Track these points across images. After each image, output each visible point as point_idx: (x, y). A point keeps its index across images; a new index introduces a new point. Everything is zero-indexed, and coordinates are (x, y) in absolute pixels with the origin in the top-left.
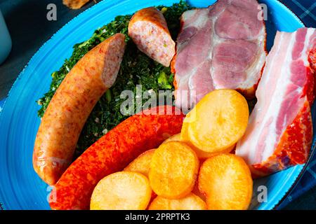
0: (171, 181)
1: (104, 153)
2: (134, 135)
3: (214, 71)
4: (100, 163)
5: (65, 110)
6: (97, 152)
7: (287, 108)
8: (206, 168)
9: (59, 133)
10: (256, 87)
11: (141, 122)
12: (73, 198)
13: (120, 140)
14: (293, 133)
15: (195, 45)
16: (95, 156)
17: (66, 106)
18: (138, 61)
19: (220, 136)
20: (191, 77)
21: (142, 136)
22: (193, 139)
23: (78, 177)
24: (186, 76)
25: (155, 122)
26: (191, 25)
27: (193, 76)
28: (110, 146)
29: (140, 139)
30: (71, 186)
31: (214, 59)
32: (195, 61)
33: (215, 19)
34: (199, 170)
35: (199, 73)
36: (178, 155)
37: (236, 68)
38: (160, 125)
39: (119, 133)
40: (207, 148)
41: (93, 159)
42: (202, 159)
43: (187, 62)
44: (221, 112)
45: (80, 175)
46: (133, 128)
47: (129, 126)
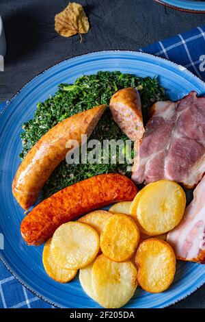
0: (116, 247)
1: (69, 203)
2: (95, 196)
3: (167, 161)
4: (65, 211)
5: (46, 159)
6: (65, 200)
8: (144, 246)
9: (37, 175)
10: (195, 186)
11: (103, 187)
12: (39, 233)
13: (84, 197)
15: (159, 134)
16: (62, 203)
17: (48, 157)
18: (110, 127)
19: (161, 222)
20: (149, 161)
21: (101, 199)
22: (139, 217)
23: (47, 217)
24: (145, 159)
25: (113, 191)
26: (160, 115)
27: (151, 161)
28: (75, 199)
29: (99, 202)
30: (40, 223)
31: (170, 151)
32: (156, 148)
33: (179, 114)
34: (139, 245)
35: (155, 160)
36: (126, 229)
38: (117, 195)
39: (84, 190)
40: (149, 229)
41: (60, 205)
42: (143, 236)
43: (150, 147)
44: (165, 200)
45: (48, 216)
46: (95, 190)
47: (93, 187)
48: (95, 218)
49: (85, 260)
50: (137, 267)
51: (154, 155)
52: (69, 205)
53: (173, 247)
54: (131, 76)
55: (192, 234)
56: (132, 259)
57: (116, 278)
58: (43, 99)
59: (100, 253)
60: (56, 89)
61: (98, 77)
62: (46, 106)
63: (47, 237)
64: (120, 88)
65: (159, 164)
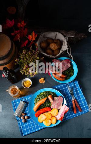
0: (48, 118)
3: (56, 106)
7: (62, 114)
8: (52, 118)
10: (60, 109)
14: (62, 118)
15: (55, 102)
18: (48, 100)
26: (55, 99)
33: (58, 99)
36: (50, 115)
37: (58, 106)
38: (49, 110)
40: (53, 115)
42: (52, 116)
45: (39, 113)
46: (46, 110)
47: (45, 109)
48: (45, 113)
49: (44, 119)
50: (51, 121)
51: (54, 105)
52: (42, 112)
53: (56, 118)
54: (51, 92)
55: (59, 116)
56: (50, 119)
57: (48, 122)
58: (38, 95)
59: (46, 119)
60: (40, 93)
61: (46, 92)
62: (38, 96)
63: (39, 116)
64: (50, 94)
65: (55, 106)
